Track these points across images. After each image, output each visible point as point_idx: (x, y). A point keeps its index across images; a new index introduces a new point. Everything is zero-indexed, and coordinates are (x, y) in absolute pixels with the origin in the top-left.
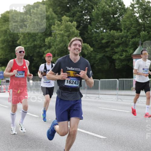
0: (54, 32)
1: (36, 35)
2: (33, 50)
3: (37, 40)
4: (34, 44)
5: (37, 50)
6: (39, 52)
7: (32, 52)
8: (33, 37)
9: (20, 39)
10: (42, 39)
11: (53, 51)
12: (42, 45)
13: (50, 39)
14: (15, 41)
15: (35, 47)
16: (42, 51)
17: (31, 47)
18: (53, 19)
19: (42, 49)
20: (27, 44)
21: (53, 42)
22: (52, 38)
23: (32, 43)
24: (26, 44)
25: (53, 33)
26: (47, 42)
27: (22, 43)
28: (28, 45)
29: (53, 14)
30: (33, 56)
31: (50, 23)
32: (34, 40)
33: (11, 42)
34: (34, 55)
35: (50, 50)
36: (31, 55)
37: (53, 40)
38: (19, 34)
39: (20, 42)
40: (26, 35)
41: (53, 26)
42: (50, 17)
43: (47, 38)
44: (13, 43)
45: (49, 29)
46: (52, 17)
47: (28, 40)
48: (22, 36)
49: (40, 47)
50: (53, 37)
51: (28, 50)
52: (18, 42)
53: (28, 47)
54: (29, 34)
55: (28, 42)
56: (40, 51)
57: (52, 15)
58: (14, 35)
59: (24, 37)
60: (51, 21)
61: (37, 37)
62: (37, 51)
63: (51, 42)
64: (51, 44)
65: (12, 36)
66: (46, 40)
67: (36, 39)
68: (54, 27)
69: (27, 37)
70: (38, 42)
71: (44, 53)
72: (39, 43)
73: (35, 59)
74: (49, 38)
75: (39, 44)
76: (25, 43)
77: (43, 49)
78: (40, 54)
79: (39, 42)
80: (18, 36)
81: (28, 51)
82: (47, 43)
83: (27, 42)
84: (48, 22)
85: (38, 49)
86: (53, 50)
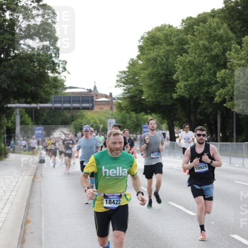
0: (229, 62)
1: (203, 66)
2: (198, 89)
3: (204, 74)
4: (200, 80)
5: (204, 89)
6: (207, 92)
7: (197, 92)
8: (198, 70)
9: (178, 72)
10: (211, 72)
11: (229, 91)
12: (213, 82)
13: (225, 73)
14: (170, 75)
15: (201, 84)
16: (212, 91)
17: (195, 84)
18: (229, 40)
19: (212, 88)
20: (189, 79)
21: (229, 77)
22: (227, 71)
23: (197, 78)
24: (187, 80)
25: (228, 64)
26: (219, 77)
27: (180, 78)
28: (190, 82)
29: (230, 32)
30: (198, 98)
31: (224, 47)
32: (200, 74)
33: (164, 76)
34: (200, 96)
35: (225, 89)
36: (195, 97)
37: (229, 75)
38: (175, 65)
39: (177, 77)
40: (187, 66)
41: (228, 52)
42: (224, 38)
43: (220, 71)
44: (167, 78)
45: (222, 57)
46: (227, 37)
47: (189, 74)
48: (181, 68)
49: (210, 84)
50: (230, 70)
51: (190, 89)
52: (174, 77)
53: (191, 85)
54: (191, 65)
55: (191, 76)
56: (209, 90)
57: (227, 34)
58: (167, 66)
59: (184, 69)
60: (226, 44)
61: (204, 68)
62: (204, 91)
63: (225, 77)
64: (226, 80)
65: (165, 67)
66: (218, 75)
67: (202, 72)
68: (229, 54)
69: (188, 69)
70: (205, 77)
71: (215, 94)
72: (208, 78)
73: (201, 102)
74: (223, 71)
75: (207, 80)
76: (186, 78)
77: (214, 87)
78: (210, 96)
79: (207, 76)
80: (175, 67)
81: (191, 91)
82: (219, 80)
83: (188, 77)
84: (222, 46)
85: (206, 88)
86: (229, 89)
